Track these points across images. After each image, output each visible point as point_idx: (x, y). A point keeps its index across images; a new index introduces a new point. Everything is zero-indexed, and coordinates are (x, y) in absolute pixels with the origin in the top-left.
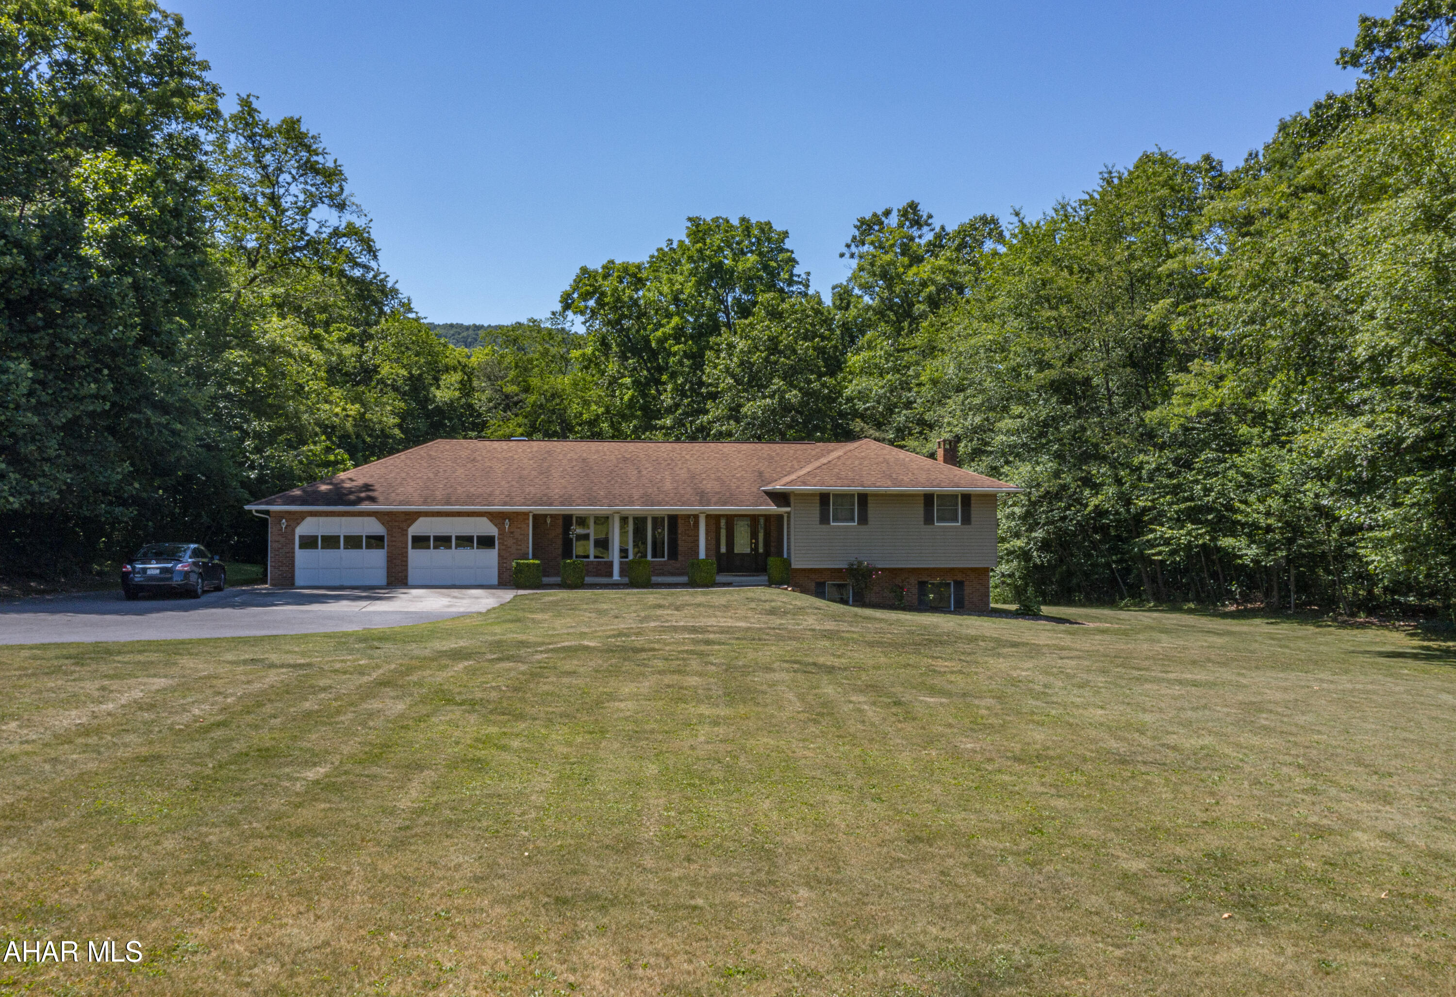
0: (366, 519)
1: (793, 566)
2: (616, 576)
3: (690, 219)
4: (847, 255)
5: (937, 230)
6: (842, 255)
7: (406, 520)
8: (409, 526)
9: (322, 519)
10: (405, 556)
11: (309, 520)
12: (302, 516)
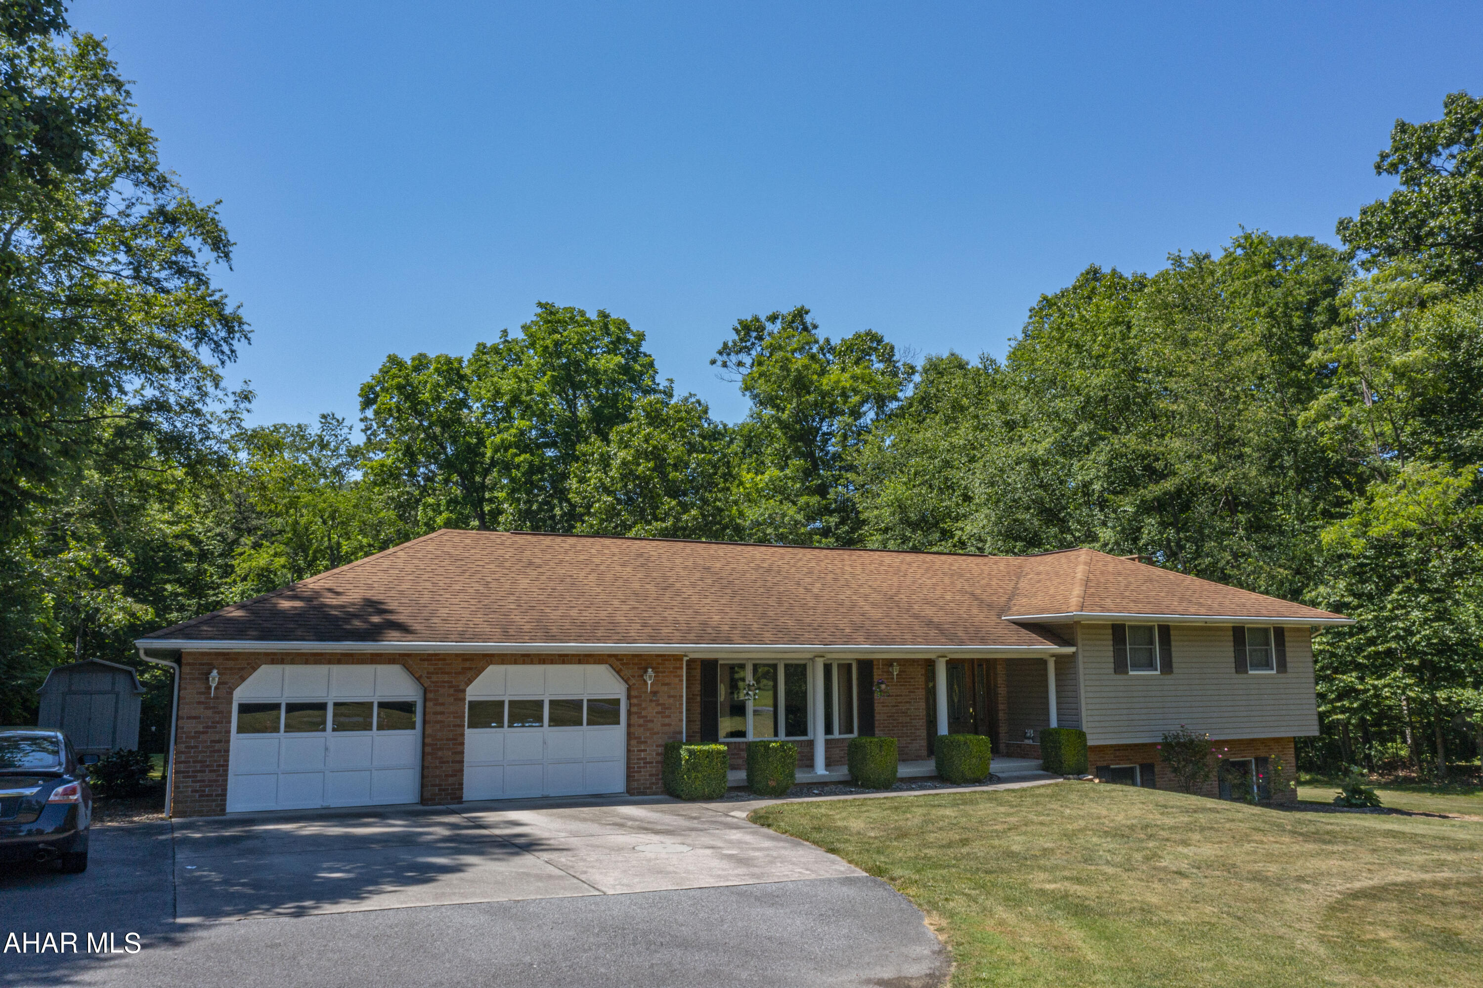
0: (382, 669)
1: (1090, 743)
2: (820, 769)
3: (540, 305)
4: (719, 363)
5: (821, 342)
6: (713, 362)
7: (465, 670)
8: (470, 682)
9: (289, 669)
10: (458, 742)
11: (265, 671)
12: (252, 662)
